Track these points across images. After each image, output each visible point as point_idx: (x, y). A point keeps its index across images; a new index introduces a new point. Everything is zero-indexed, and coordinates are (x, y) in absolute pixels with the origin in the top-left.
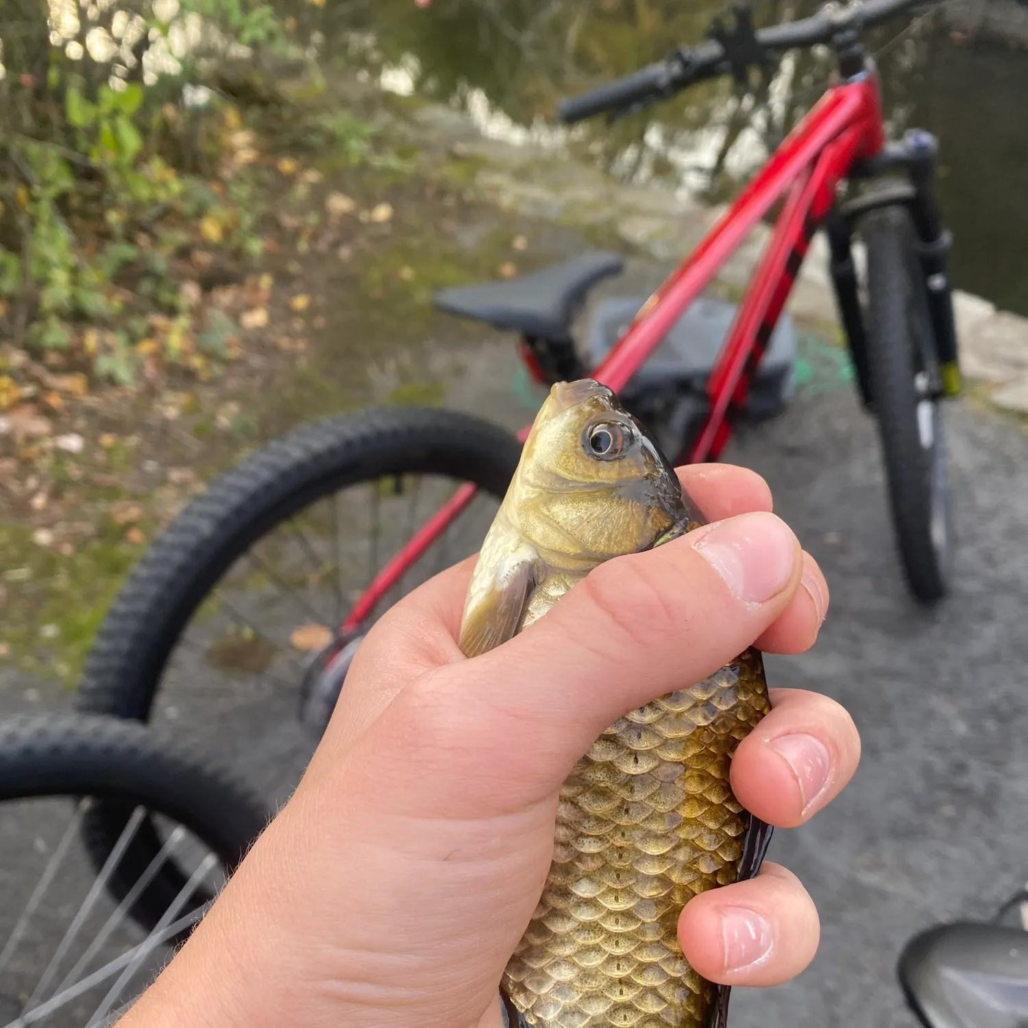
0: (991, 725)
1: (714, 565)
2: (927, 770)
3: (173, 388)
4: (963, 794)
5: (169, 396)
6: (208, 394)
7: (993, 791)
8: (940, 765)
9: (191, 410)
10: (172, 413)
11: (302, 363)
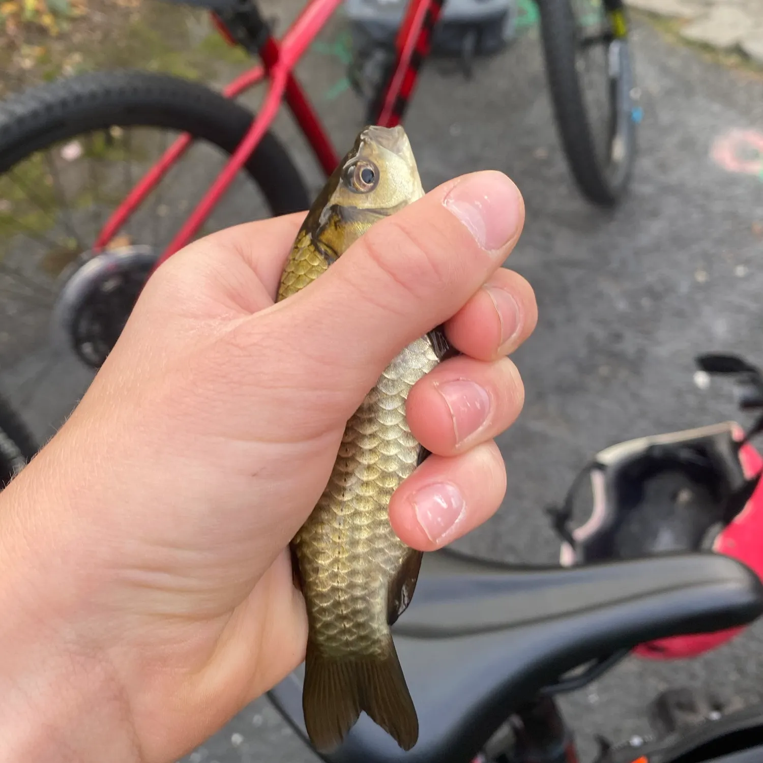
0: (646, 302)
1: (463, 222)
2: (591, 341)
3: (29, 42)
4: (617, 358)
5: (26, 50)
6: (58, 47)
7: (641, 354)
8: (601, 334)
9: (43, 61)
10: (27, 63)
11: (135, 18)
